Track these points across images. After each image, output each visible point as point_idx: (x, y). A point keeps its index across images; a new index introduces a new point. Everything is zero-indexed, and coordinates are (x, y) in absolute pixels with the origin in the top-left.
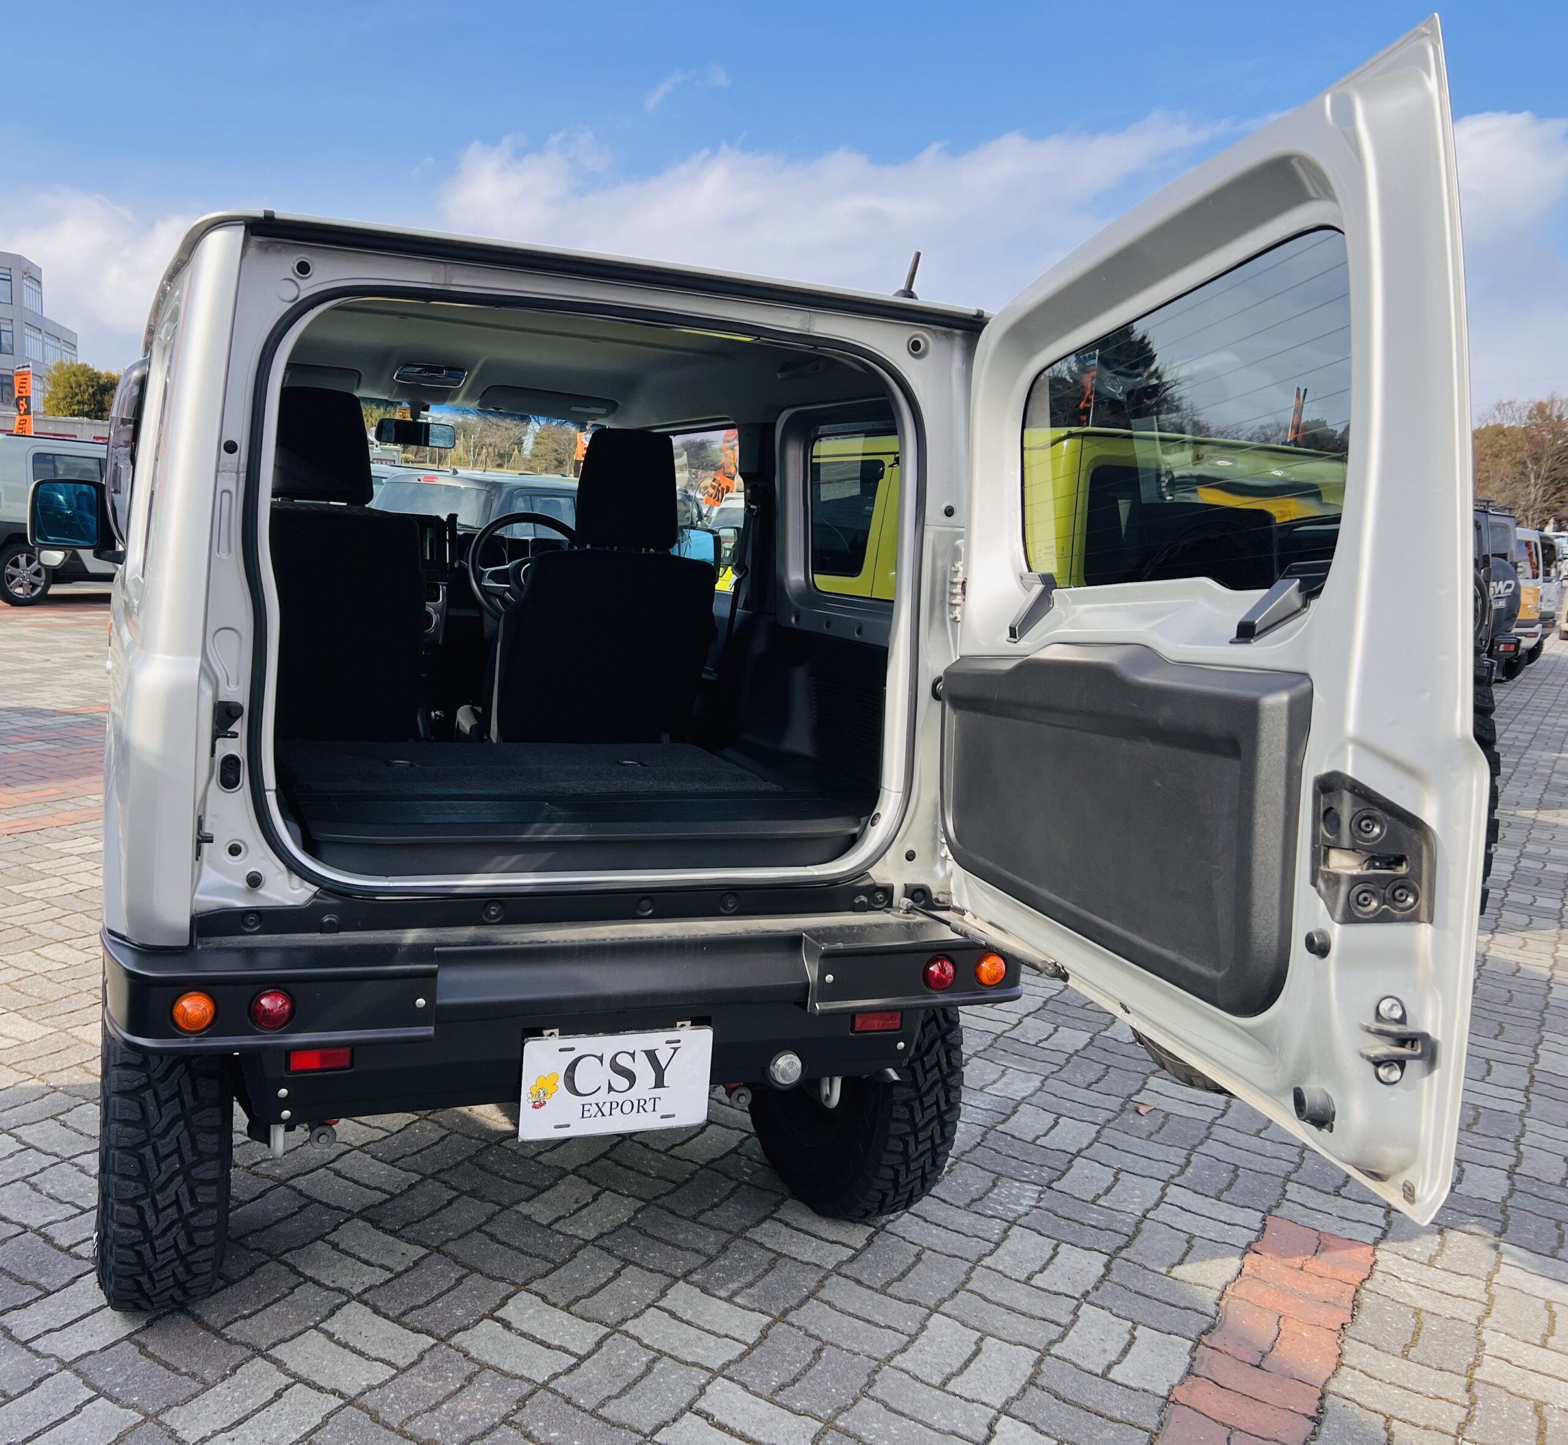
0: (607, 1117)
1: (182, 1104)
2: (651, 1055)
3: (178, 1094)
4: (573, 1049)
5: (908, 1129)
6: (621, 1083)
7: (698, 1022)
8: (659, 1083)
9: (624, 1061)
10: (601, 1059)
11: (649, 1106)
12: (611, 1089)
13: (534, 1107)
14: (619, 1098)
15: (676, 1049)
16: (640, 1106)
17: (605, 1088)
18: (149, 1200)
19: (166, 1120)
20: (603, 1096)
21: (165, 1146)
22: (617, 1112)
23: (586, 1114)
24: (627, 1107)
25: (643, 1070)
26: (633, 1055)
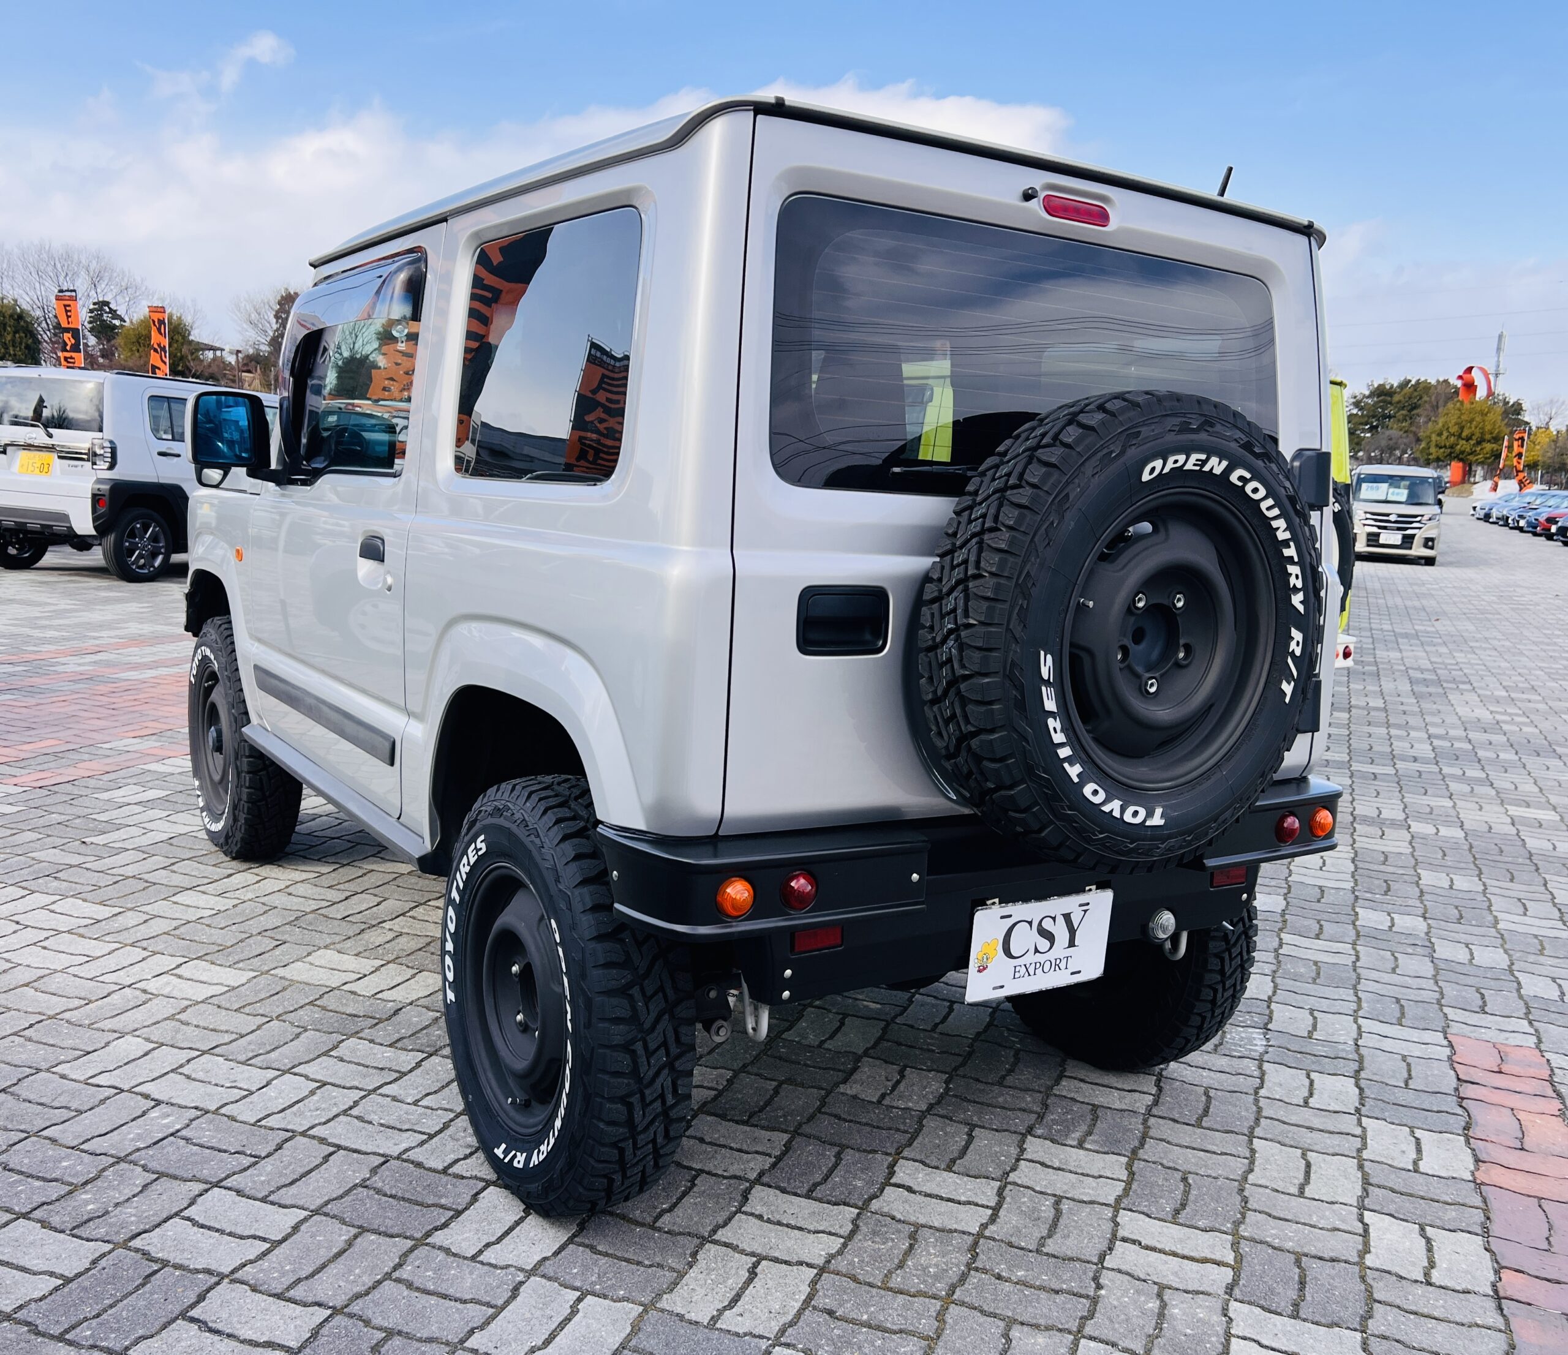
0: (1032, 977)
1: (665, 997)
2: (1067, 917)
3: (661, 989)
4: (1010, 916)
5: (1219, 978)
6: (1044, 944)
7: (1102, 886)
8: (1072, 944)
9: (1048, 925)
10: (1030, 923)
11: (1063, 966)
12: (1036, 951)
13: (979, 971)
14: (1039, 958)
15: (1085, 911)
16: (1056, 965)
17: (1032, 950)
18: (638, 1096)
19: (653, 1015)
20: (1031, 958)
21: (653, 1041)
22: (1039, 971)
23: (1017, 975)
24: (1047, 966)
25: (1060, 932)
26: (1054, 919)
